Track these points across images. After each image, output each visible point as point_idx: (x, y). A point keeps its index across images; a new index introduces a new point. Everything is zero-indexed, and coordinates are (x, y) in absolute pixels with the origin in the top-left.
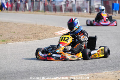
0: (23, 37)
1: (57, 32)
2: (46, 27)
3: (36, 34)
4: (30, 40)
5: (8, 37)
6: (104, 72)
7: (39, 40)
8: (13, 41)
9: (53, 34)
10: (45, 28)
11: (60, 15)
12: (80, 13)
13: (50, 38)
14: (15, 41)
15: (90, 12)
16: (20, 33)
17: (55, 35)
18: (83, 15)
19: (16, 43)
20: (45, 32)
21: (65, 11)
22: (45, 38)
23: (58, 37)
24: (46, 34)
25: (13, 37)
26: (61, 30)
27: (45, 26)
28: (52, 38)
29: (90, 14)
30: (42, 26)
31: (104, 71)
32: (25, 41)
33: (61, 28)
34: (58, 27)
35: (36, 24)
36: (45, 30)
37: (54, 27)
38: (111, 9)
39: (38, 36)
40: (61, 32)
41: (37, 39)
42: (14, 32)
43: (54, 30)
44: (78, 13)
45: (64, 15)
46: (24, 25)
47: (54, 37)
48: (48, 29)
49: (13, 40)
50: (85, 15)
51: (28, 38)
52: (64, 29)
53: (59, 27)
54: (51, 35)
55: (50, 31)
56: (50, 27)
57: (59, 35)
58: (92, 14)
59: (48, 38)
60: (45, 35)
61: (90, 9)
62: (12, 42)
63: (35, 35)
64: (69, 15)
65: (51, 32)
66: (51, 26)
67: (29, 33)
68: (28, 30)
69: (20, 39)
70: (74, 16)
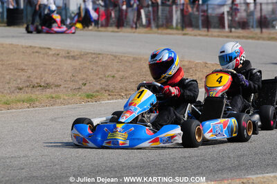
2: (187, 63)
5: (98, 87)
8: (110, 97)
11: (219, 36)
14: (115, 97)
16: (126, 78)
19: (116, 101)
21: (230, 27)
25: (111, 88)
34: (213, 65)
37: (206, 63)
42: (113, 77)
43: (204, 71)
45: (228, 37)
46: (135, 59)
48: (191, 68)
49: (111, 93)
55: (196, 74)
56: (196, 65)
62: (108, 99)
64: (241, 35)
65: (197, 76)
66: (197, 61)
69: (128, 93)
70: (252, 38)
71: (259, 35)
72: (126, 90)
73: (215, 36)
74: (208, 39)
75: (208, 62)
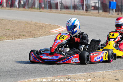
0: (18, 34)
1: (53, 30)
2: (42, 24)
3: (32, 32)
4: (25, 38)
5: (2, 34)
6: (101, 72)
7: (34, 37)
9: (49, 32)
10: (40, 25)
11: (56, 13)
12: (76, 11)
13: (45, 36)
14: (9, 39)
15: (87, 10)
16: (14, 30)
17: (51, 33)
18: (79, 13)
19: (10, 40)
20: (40, 30)
21: (61, 8)
22: (41, 35)
23: (53, 35)
24: (42, 32)
25: (8, 35)
26: (57, 28)
27: (40, 23)
28: (47, 35)
29: (87, 12)
30: (37, 23)
31: (101, 70)
32: (20, 38)
33: (57, 26)
34: (53, 25)
35: (31, 22)
36: (41, 27)
37: (50, 25)
38: (108, 8)
39: (33, 34)
40: (57, 30)
41: (33, 37)
42: (9, 30)
43: (49, 28)
44: (74, 11)
45: (60, 13)
46: (19, 22)
47: (50, 35)
48: (43, 26)
49: (8, 37)
50: (81, 14)
51: (23, 36)
52: (59, 27)
53: (55, 25)
54: (47, 33)
55: (46, 29)
56: (46, 25)
57: (54, 33)
58: (88, 12)
59: (43, 36)
60: (40, 33)
61: (87, 7)
62: (7, 40)
63: (30, 33)
64: (66, 12)
65: (46, 30)
67: (24, 31)
68: (23, 27)
69: (15, 37)
70: (70, 14)
71: (73, 12)
72: (15, 36)
73: (54, 13)
74: (51, 14)
75: (51, 24)
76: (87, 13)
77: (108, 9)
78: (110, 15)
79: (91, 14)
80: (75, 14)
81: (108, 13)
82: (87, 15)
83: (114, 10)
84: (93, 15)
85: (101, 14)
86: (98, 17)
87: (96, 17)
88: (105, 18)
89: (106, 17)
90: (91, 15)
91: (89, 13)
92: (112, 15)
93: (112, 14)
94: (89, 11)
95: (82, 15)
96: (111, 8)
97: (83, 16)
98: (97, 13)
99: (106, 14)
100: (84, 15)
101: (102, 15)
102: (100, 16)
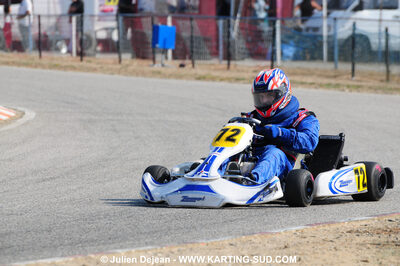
12: (44, 54)
18: (55, 62)
29: (82, 60)
38: (151, 46)
44: (40, 56)
50: (64, 64)
58: (85, 58)
61: (81, 43)
76: (81, 64)
77: (151, 50)
78: (157, 67)
79: (93, 65)
80: (43, 67)
81: (151, 63)
82: (81, 69)
83: (170, 52)
84: (101, 68)
85: (127, 66)
86: (116, 76)
87: (112, 74)
88: (140, 79)
89: (144, 74)
90: (95, 70)
91: (90, 62)
92: (163, 70)
93: (163, 65)
94: (89, 55)
95: (65, 68)
96: (158, 46)
97: (70, 73)
98: (114, 63)
99: (145, 65)
100: (73, 68)
101: (131, 68)
102: (125, 71)
